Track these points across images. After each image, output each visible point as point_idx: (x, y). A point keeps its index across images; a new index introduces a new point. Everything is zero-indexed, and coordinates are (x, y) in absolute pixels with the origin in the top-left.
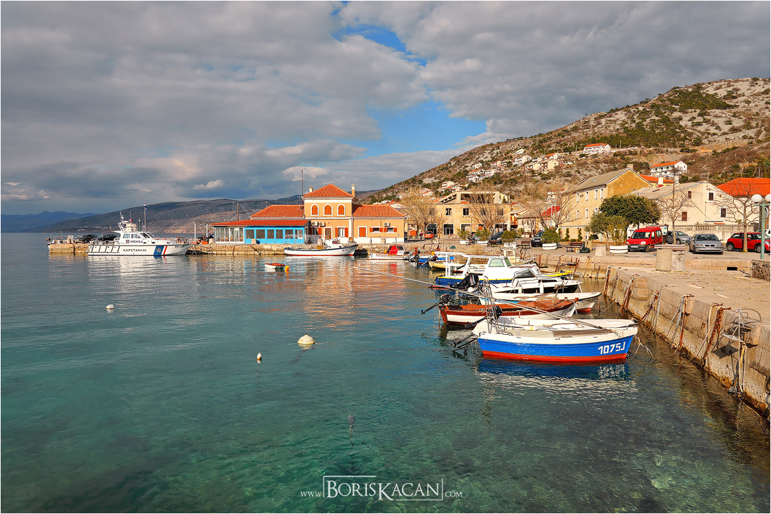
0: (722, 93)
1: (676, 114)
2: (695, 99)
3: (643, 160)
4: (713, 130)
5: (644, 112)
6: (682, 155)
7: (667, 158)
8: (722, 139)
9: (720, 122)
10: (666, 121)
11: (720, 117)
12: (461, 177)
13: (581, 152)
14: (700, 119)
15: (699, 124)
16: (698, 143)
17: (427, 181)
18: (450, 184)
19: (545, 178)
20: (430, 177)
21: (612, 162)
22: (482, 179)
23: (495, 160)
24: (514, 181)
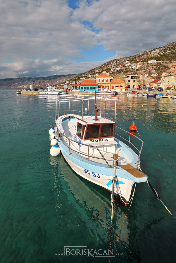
3: (166, 65)
5: (165, 49)
12: (108, 70)
19: (137, 70)
21: (157, 65)
22: (115, 71)
23: (119, 65)
24: (127, 72)
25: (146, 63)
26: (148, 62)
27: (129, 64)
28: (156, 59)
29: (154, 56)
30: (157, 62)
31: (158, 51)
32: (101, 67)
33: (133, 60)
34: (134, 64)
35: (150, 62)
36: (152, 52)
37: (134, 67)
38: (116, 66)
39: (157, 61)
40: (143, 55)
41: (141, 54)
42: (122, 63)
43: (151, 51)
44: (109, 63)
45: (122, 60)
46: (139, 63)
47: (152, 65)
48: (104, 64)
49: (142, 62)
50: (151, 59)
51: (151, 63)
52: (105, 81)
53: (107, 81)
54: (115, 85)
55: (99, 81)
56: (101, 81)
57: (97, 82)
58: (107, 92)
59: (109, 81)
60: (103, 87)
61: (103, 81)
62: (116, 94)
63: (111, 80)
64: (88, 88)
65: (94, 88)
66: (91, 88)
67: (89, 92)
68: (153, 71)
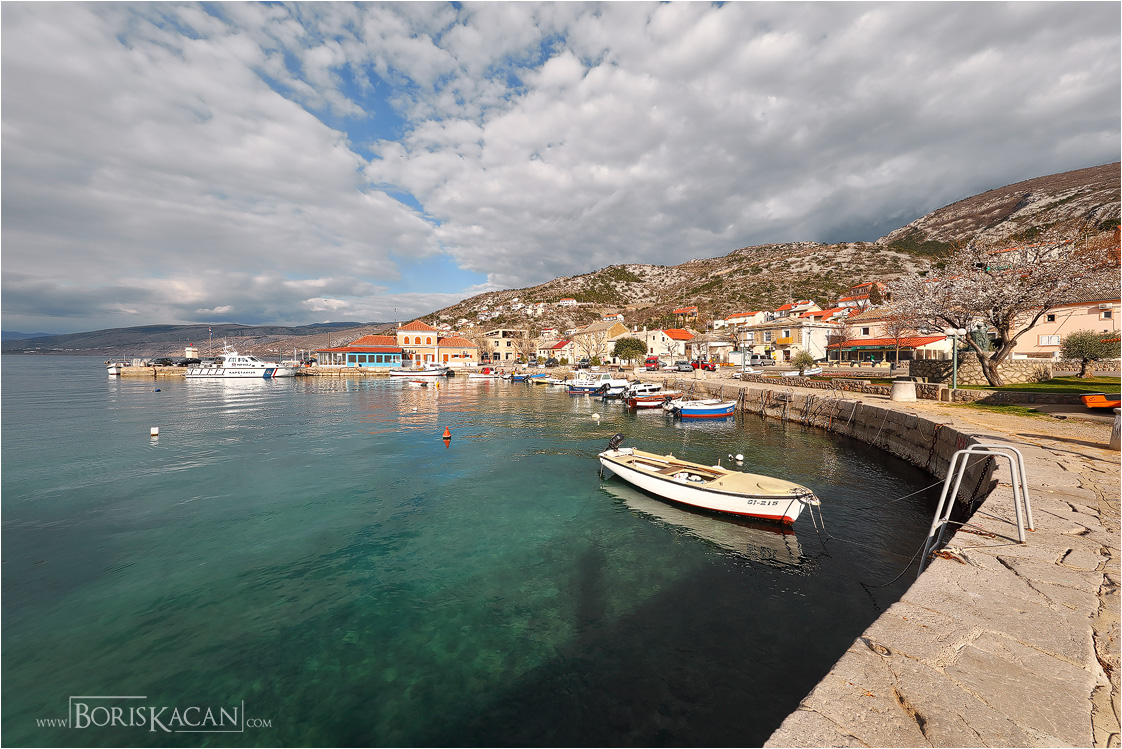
0: (637, 272)
1: (613, 283)
2: (621, 274)
3: (597, 311)
4: (634, 295)
5: (594, 280)
6: (618, 310)
7: (610, 311)
8: (639, 301)
9: (638, 290)
10: (607, 286)
11: (636, 287)
12: (472, 316)
13: (558, 304)
14: (626, 288)
15: (626, 291)
16: (626, 303)
17: (443, 317)
18: (464, 321)
19: (536, 320)
20: (445, 314)
21: (578, 312)
22: (489, 318)
23: (498, 305)
24: (515, 322)
25: (555, 305)
26: (561, 303)
27: (520, 306)
28: (577, 297)
29: (573, 292)
30: (579, 304)
31: (580, 281)
32: (457, 308)
33: (529, 296)
34: (530, 307)
35: (565, 303)
36: (569, 283)
37: (529, 312)
38: (491, 308)
39: (578, 301)
40: (551, 287)
41: (547, 285)
42: (506, 303)
43: (568, 280)
44: (477, 299)
45: (506, 296)
46: (541, 305)
47: (569, 311)
48: (464, 301)
49: (547, 301)
50: (567, 296)
51: (567, 307)
52: (424, 342)
53: (429, 341)
54: (450, 352)
55: (407, 340)
56: (412, 342)
57: (401, 343)
58: (422, 370)
59: (434, 341)
60: (418, 357)
61: (418, 340)
62: (451, 374)
63: (439, 339)
64: (371, 360)
65: (388, 359)
66: (379, 360)
67: (373, 369)
68: (571, 323)
